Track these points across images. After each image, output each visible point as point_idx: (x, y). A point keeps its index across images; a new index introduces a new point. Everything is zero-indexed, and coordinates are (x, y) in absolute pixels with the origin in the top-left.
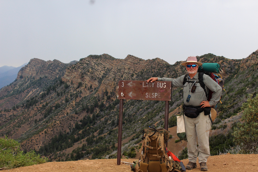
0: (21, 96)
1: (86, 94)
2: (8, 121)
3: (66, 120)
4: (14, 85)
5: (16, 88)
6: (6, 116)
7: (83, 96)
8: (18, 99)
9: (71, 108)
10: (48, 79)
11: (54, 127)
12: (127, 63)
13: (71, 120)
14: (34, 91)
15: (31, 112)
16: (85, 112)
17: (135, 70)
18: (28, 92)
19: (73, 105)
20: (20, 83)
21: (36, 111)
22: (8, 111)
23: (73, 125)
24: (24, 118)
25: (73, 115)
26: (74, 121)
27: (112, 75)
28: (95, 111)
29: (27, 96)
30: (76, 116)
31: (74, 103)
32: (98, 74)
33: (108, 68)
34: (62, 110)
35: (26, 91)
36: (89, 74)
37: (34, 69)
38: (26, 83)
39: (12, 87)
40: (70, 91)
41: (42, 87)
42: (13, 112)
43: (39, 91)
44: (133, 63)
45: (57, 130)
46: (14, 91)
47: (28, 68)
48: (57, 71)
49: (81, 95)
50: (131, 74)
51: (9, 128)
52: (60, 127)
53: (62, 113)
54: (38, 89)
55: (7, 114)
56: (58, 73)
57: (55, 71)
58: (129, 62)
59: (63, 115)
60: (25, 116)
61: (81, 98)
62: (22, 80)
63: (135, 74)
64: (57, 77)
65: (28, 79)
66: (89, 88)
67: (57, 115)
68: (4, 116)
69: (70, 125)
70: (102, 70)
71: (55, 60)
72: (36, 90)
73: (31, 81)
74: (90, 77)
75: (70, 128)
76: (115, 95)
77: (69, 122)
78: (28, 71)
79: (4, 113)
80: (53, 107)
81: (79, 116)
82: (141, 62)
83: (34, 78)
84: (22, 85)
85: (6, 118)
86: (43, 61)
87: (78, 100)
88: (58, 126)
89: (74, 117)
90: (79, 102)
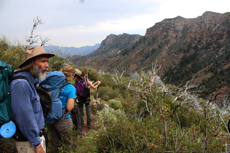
0: (108, 53)
1: (173, 41)
2: (114, 63)
3: (169, 58)
4: (101, 49)
5: (102, 50)
6: (111, 61)
7: (172, 43)
8: (106, 55)
9: (166, 51)
10: (122, 44)
11: (162, 63)
12: (207, 17)
13: (173, 59)
14: (114, 50)
15: (132, 56)
16: (182, 52)
17: (216, 21)
18: (111, 51)
19: (167, 49)
20: (104, 47)
21: (135, 55)
22: (111, 58)
23: (176, 62)
24: (128, 60)
25: (174, 55)
26: (175, 59)
27: (196, 26)
28: (190, 51)
29: (111, 53)
30: (176, 55)
31: (167, 48)
32: (179, 28)
33: (184, 24)
34: (159, 53)
35: (110, 50)
36: (172, 28)
37: (111, 40)
38: (108, 47)
39: (100, 50)
40: (159, 41)
41: (119, 48)
42: (115, 58)
43: (117, 50)
44: (212, 16)
45: (165, 65)
46: (101, 52)
47: (108, 39)
48: (126, 39)
49: (170, 42)
50: (214, 24)
51: (119, 67)
52: (167, 63)
53: (160, 55)
54: (116, 49)
55: (111, 60)
56: (127, 40)
57: (125, 39)
58: (208, 16)
59: (162, 56)
60: (128, 59)
61: (171, 44)
62: (105, 46)
63: (217, 24)
64: (127, 42)
65: (109, 45)
66: (175, 37)
67: (157, 56)
68: (109, 61)
69: (174, 62)
70: (181, 26)
71: (124, 34)
72: (115, 50)
73: (110, 46)
74: (173, 31)
75: (174, 64)
76: (204, 39)
77: (172, 60)
78: (108, 41)
79: (109, 59)
80: (149, 51)
81: (178, 55)
82: (218, 15)
83: (112, 44)
84: (105, 48)
85: (111, 62)
86: (116, 35)
87: (169, 45)
88: (165, 63)
89: (175, 56)
90: (171, 47)
